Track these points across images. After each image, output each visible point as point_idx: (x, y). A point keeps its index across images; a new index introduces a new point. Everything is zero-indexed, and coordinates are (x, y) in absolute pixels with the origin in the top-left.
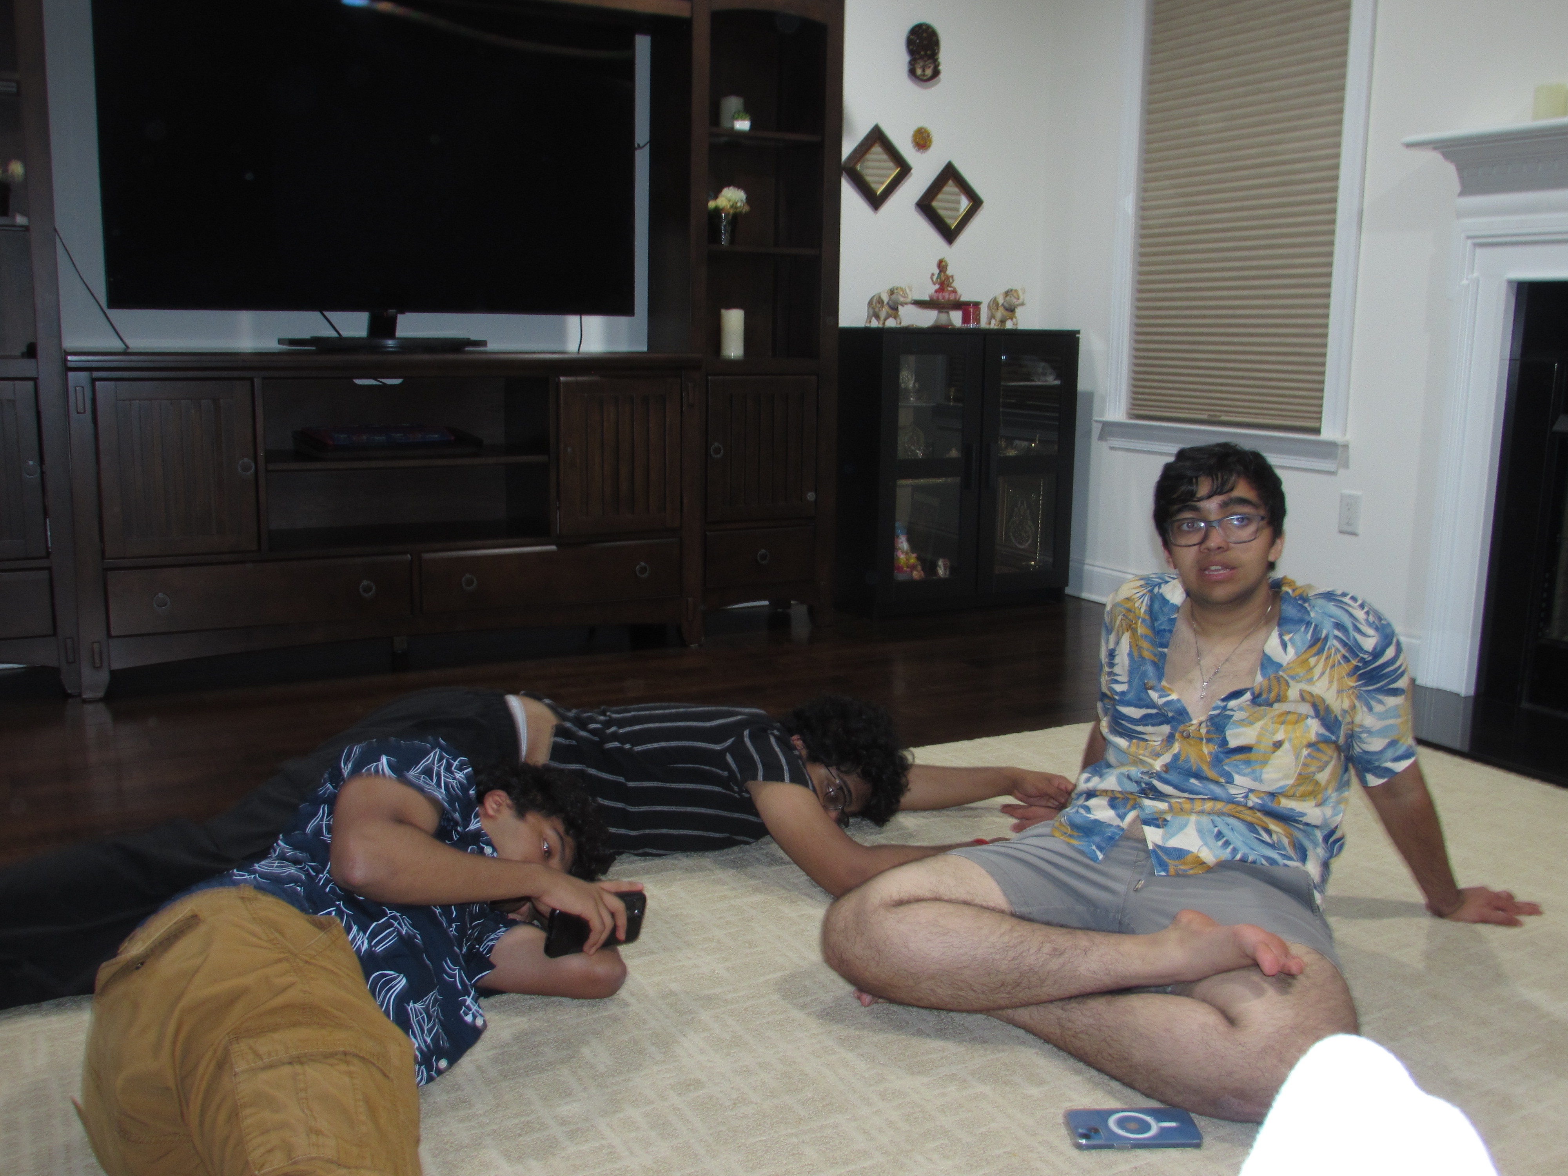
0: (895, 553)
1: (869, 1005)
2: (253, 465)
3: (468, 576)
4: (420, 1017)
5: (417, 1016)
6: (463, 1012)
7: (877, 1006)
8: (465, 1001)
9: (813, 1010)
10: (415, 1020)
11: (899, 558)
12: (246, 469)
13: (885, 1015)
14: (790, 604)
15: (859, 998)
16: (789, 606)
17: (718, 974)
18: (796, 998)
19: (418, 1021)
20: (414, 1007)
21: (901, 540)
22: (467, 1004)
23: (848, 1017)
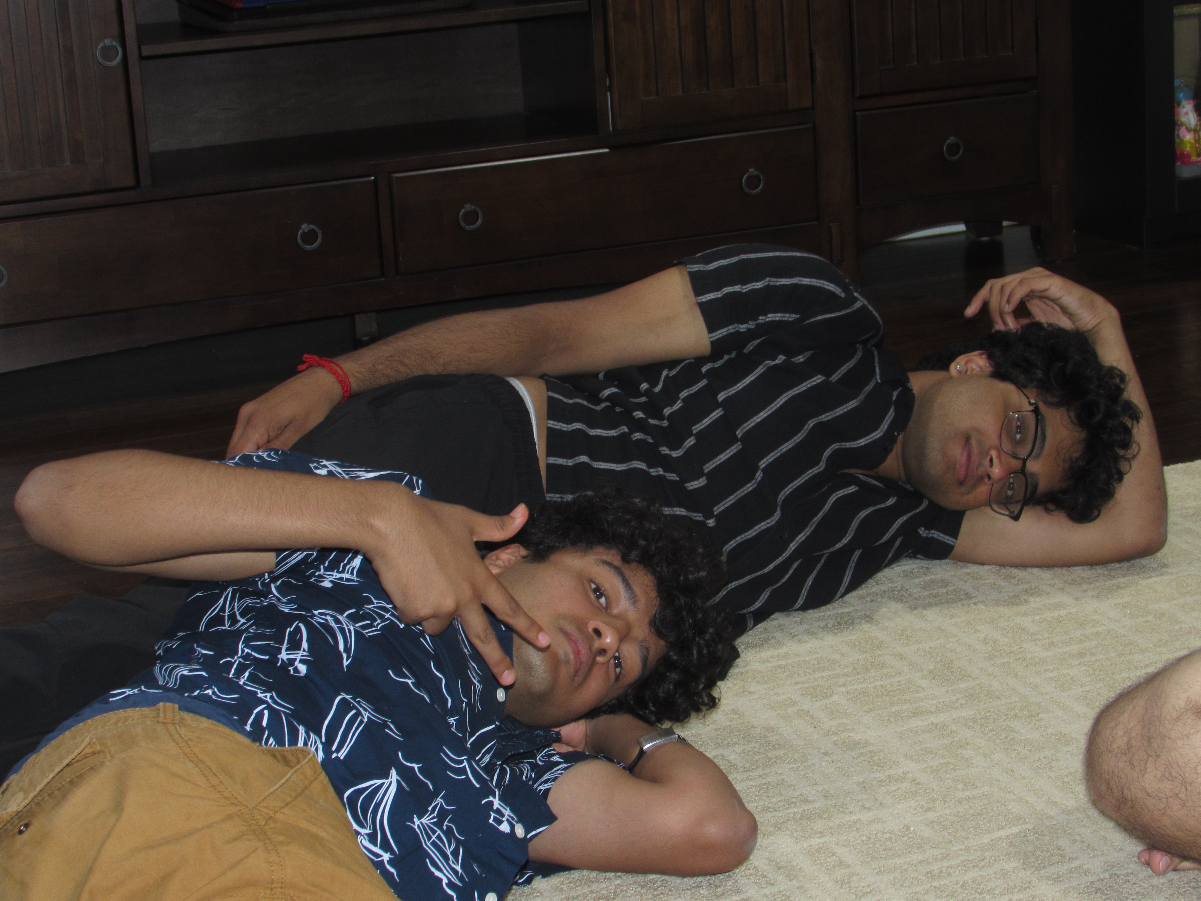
0: (1176, 133)
1: (1164, 873)
2: (120, 50)
3: (469, 207)
4: (434, 838)
5: (429, 838)
6: (494, 820)
7: (1178, 877)
8: (491, 803)
9: (1075, 884)
10: (428, 844)
11: (1182, 141)
12: (108, 53)
13: (1191, 890)
14: (1001, 227)
15: (1148, 864)
16: (999, 229)
17: (915, 832)
18: (1044, 867)
19: (434, 844)
20: (421, 823)
21: (1184, 110)
22: (495, 808)
23: (1132, 895)
